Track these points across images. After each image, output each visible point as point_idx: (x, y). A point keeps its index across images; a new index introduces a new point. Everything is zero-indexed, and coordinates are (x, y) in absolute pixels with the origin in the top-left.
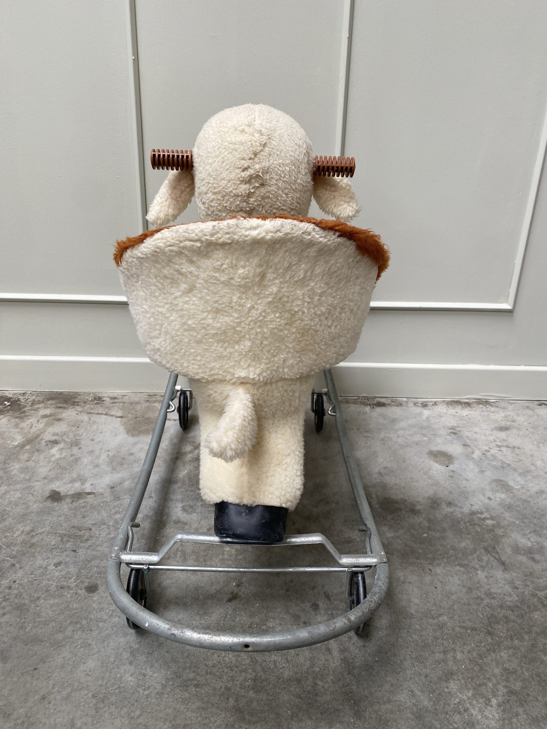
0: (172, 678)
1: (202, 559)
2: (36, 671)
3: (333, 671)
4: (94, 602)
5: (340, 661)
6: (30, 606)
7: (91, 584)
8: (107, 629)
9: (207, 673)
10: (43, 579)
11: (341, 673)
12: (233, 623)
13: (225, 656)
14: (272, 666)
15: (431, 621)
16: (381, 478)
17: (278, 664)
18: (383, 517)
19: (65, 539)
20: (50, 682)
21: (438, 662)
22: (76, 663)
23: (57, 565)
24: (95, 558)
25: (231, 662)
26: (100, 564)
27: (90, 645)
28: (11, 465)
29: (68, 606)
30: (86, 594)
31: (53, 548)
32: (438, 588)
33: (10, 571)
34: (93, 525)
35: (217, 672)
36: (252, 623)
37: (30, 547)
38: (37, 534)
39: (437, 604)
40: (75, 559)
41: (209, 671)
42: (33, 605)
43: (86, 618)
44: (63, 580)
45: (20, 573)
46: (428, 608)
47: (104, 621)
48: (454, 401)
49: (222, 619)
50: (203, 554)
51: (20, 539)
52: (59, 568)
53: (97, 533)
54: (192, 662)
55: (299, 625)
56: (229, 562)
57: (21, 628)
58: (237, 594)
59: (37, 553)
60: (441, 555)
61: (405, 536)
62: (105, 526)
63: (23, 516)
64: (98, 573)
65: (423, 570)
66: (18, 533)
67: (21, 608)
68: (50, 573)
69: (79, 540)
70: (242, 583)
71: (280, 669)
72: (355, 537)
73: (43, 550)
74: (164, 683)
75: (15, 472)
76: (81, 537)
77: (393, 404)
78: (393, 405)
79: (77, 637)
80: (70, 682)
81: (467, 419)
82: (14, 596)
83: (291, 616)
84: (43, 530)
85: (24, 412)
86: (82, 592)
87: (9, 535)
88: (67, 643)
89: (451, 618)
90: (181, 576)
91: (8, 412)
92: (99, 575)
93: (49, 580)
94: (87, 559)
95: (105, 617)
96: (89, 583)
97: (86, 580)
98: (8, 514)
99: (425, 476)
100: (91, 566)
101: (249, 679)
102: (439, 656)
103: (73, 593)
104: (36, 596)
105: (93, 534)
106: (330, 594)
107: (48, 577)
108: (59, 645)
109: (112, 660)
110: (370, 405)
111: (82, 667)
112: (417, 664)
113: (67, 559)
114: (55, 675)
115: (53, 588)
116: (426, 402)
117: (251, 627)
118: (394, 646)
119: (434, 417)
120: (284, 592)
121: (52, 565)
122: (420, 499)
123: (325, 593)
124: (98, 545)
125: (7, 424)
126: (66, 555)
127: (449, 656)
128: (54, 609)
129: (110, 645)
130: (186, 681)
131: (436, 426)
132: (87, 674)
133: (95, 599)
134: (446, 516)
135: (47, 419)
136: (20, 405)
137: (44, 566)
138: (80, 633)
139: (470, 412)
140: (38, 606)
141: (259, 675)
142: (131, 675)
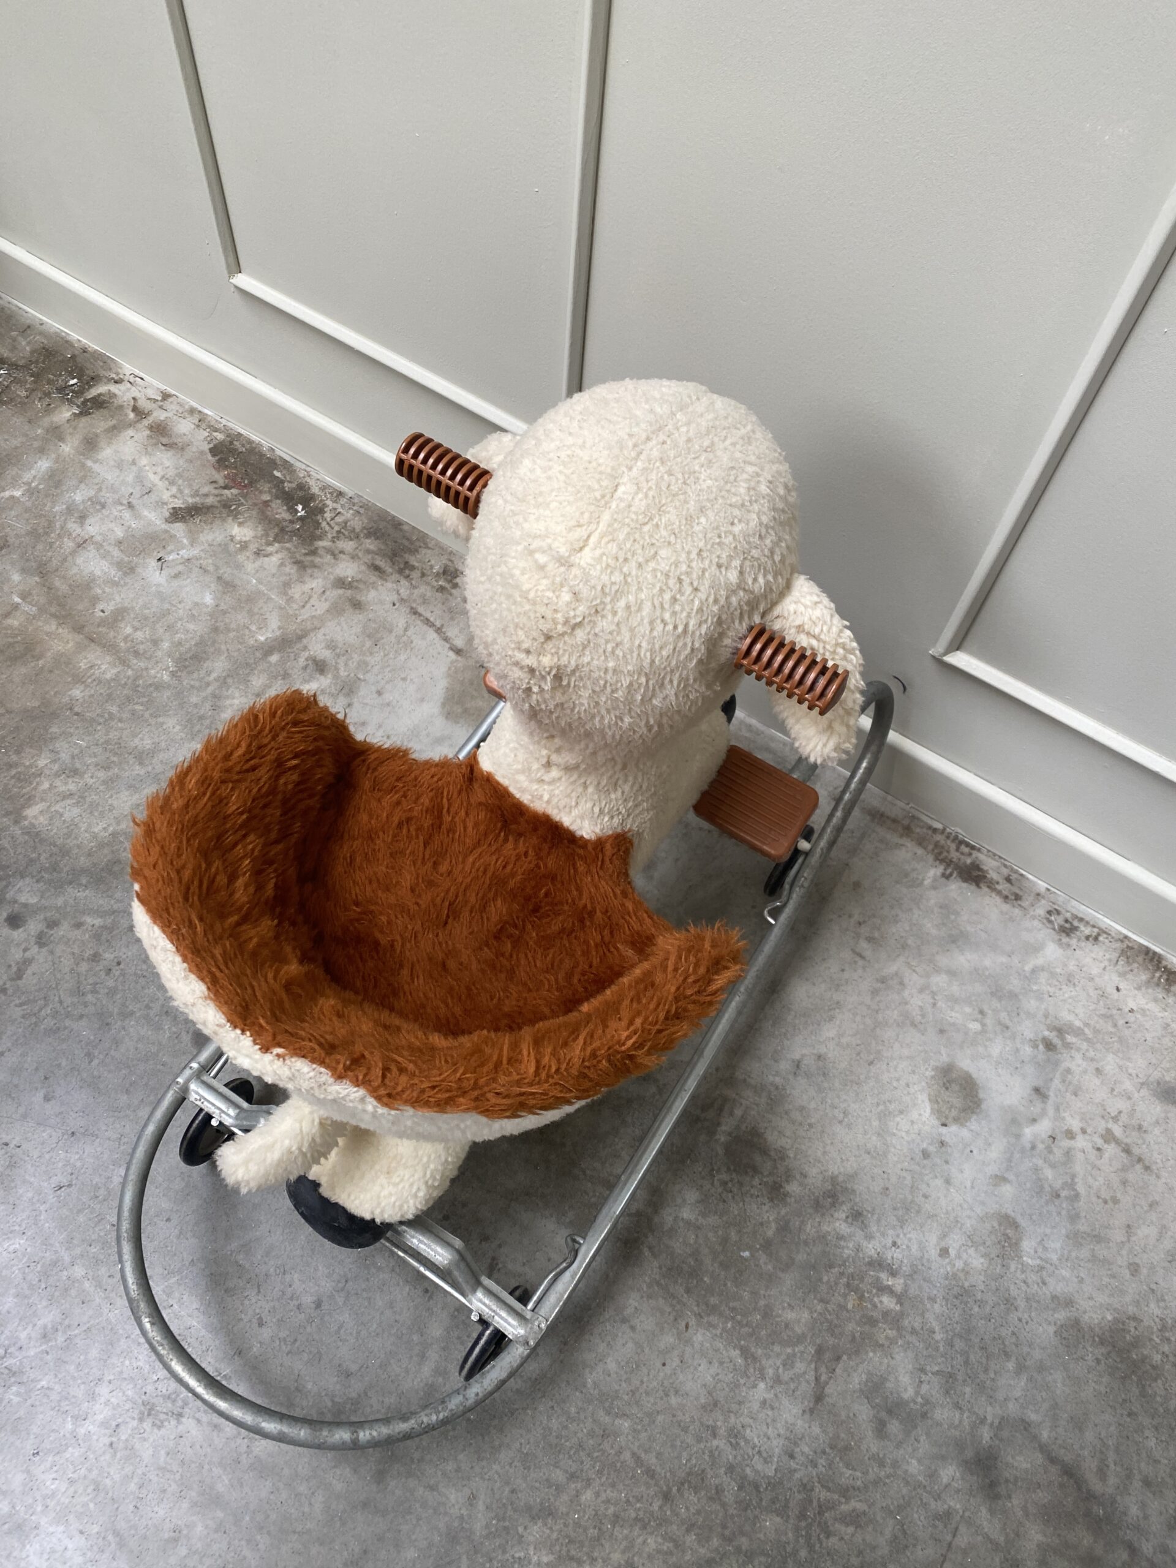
6: (115, 1023)
15: (601, 1413)
16: (790, 1076)
21: (549, 1483)
32: (667, 1367)
39: (637, 1395)
42: (119, 1023)
46: (616, 1391)
60: (733, 1309)
61: (710, 1235)
65: (676, 1319)
78: (999, 893)
81: (1121, 1022)
82: (106, 991)
85: (315, 552)
89: (635, 1430)
91: (290, 540)
99: (876, 1123)
102: (559, 1476)
104: (131, 1007)
106: (500, 1265)
110: (950, 863)
112: (518, 1464)
116: (1081, 920)
118: (512, 1414)
119: (1052, 973)
122: (813, 1172)
123: (493, 1259)
125: (275, 573)
127: (573, 1486)
131: (1031, 1004)
134: (822, 1238)
135: (342, 591)
136: (318, 526)
139: (1152, 1006)
140: (124, 1028)
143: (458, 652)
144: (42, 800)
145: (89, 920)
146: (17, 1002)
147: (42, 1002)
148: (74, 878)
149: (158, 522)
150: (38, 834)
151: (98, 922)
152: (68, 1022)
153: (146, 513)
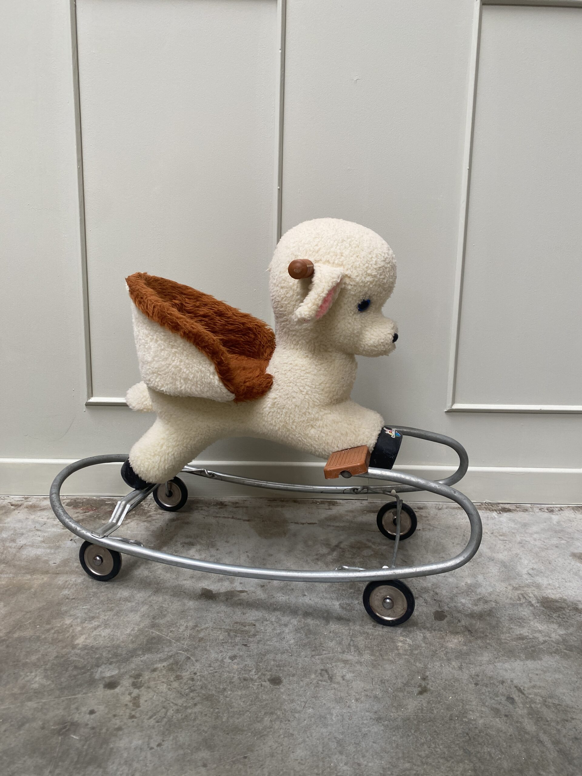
0: (389, 768)
1: (377, 654)
2: (246, 760)
3: (553, 762)
4: (282, 693)
5: (556, 753)
6: (219, 697)
7: (273, 677)
8: (305, 720)
9: (423, 763)
10: (223, 671)
11: (562, 764)
12: (433, 716)
13: (436, 747)
14: (488, 758)
16: (532, 578)
17: (493, 755)
18: (549, 615)
19: (232, 634)
20: (264, 770)
22: (284, 751)
23: (233, 658)
24: (268, 652)
25: (444, 753)
26: (275, 657)
27: (292, 735)
28: (153, 565)
29: (257, 697)
30: (271, 686)
31: (223, 643)
33: (187, 663)
34: (256, 620)
35: (433, 762)
36: (451, 716)
37: (199, 641)
38: (202, 629)
40: (249, 653)
41: (424, 760)
42: (221, 696)
43: (280, 709)
44: (243, 672)
45: (198, 666)
47: (299, 712)
48: (579, 507)
49: (419, 711)
50: (377, 649)
51: (187, 633)
52: (235, 661)
53: (262, 628)
54: (403, 753)
55: (501, 718)
56: (406, 657)
57: (217, 717)
58: (425, 687)
59: (208, 647)
62: (268, 622)
63: (182, 612)
64: (277, 666)
66: (182, 628)
67: (209, 699)
68: (228, 665)
69: (246, 635)
70: (427, 676)
71: (498, 760)
72: (527, 634)
73: (213, 644)
74: (382, 772)
75: (160, 571)
76: (247, 632)
77: (518, 509)
78: (520, 511)
79: (277, 727)
80: (285, 770)
82: (199, 687)
83: (490, 709)
84: (207, 625)
85: (150, 516)
86: (267, 684)
87: (174, 630)
88: (268, 732)
90: (362, 670)
91: (135, 517)
92: (279, 668)
93: (229, 672)
94: (260, 653)
95: (298, 708)
96: (271, 675)
97: (266, 672)
98: (166, 610)
99: (576, 577)
100: (267, 659)
101: (469, 770)
103: (258, 685)
104: (221, 687)
105: (259, 630)
106: (522, 688)
107: (227, 669)
108: (262, 734)
109: (320, 749)
110: (496, 511)
111: (292, 756)
113: (241, 653)
114: (267, 763)
115: (236, 679)
116: (551, 508)
117: (451, 719)
119: (563, 521)
120: (473, 685)
121: (227, 659)
123: (516, 687)
124: (267, 640)
125: (137, 528)
126: (239, 649)
128: (244, 700)
129: (314, 735)
130: (404, 771)
131: (570, 530)
132: (299, 763)
133: (282, 690)
135: (176, 522)
136: (144, 510)
137: (220, 659)
138: (278, 723)
140: (227, 697)
141: (477, 765)
142: (346, 764)
143: (247, 521)
144: (82, 634)
145: (159, 665)
146: (147, 717)
147: (164, 710)
148: (133, 653)
149: (58, 530)
150: (92, 647)
151: (165, 664)
152: (189, 711)
153: (49, 530)
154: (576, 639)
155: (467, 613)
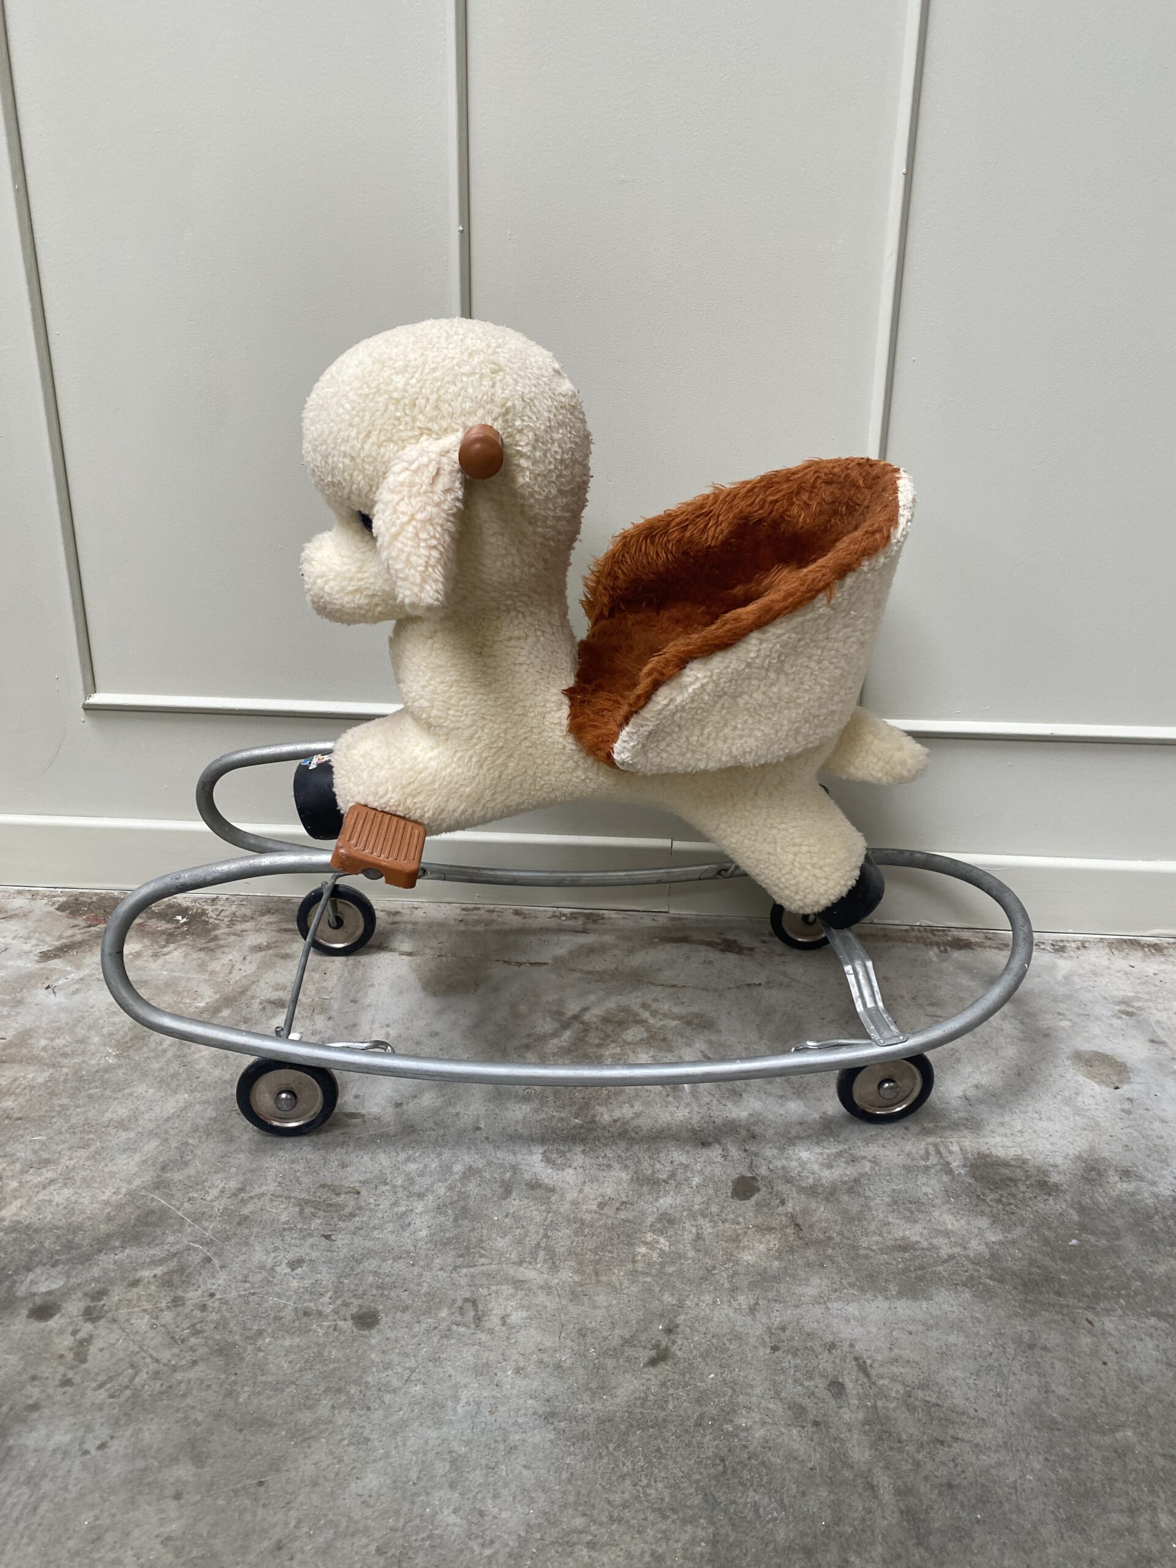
0: (540, 1524)
1: (589, 1269)
2: (262, 1489)
3: (884, 1536)
4: (372, 1348)
5: (897, 1515)
6: (245, 1349)
7: (365, 1310)
8: (401, 1409)
9: (612, 1519)
10: (267, 1293)
11: (901, 1543)
12: (663, 1414)
13: (648, 1485)
14: (750, 1516)
15: (1097, 1438)
16: (969, 1108)
17: (761, 1510)
18: (978, 1196)
19: (308, 1210)
20: (291, 1512)
21: (1118, 1533)
22: (341, 1476)
23: (294, 1264)
24: (369, 1254)
25: (662, 1500)
26: (380, 1267)
27: (367, 1440)
28: (193, 1049)
29: (320, 1354)
30: (355, 1330)
31: (284, 1229)
32: (1110, 1364)
33: (203, 1271)
34: (363, 1182)
35: (633, 1518)
36: (701, 1416)
37: (239, 1224)
38: (251, 1198)
39: (1109, 1400)
40: (329, 1254)
41: (616, 1514)
42: (250, 1348)
43: (357, 1382)
44: (307, 1297)
45: (222, 1278)
46: (1089, 1410)
47: (394, 1391)
48: (1125, 941)
49: (638, 1403)
50: (592, 1257)
51: (219, 1206)
52: (299, 1271)
53: (372, 1200)
54: (579, 1494)
55: (803, 1427)
56: (648, 1279)
57: (229, 1394)
58: (667, 1349)
59: (253, 1238)
60: (1112, 1288)
61: (1029, 1242)
62: (388, 1187)
63: (223, 1157)
64: (378, 1287)
65: (1074, 1322)
66: (214, 1192)
67: (225, 1352)
68: (282, 1280)
69: (335, 1215)
70: (677, 1326)
71: (768, 1522)
72: (918, 1238)
73: (265, 1231)
74: (523, 1533)
75: (203, 1063)
76: (340, 1207)
77: (988, 943)
78: (990, 947)
79: (340, 1422)
80: (330, 1516)
81: (1158, 983)
82: (212, 1326)
83: (786, 1406)
84: (264, 1189)
85: (216, 938)
86: (347, 1325)
87: (196, 1195)
88: (321, 1432)
89: (1142, 1434)
90: (548, 1304)
91: (184, 938)
92: (380, 1292)
93: (279, 1296)
94: (353, 1256)
95: (395, 1383)
96: (360, 1306)
97: (353, 1300)
98: (192, 1152)
99: (1067, 1109)
100: (363, 1271)
101: (702, 1540)
102: (1119, 1519)
103: (329, 1327)
104: (256, 1327)
105: (363, 1204)
106: (869, 1362)
107: (277, 1289)
108: (307, 1436)
109: (414, 1475)
110: (938, 944)
111: (353, 1485)
112: (1071, 1533)
113: (314, 1255)
114: (301, 1499)
115: (288, 1313)
116: (1062, 941)
117: (700, 1425)
118: (1016, 1489)
119: (1079, 975)
120: (768, 1351)
121: (284, 1265)
122: (1059, 1160)
123: (856, 1359)
124: (374, 1228)
125: (183, 964)
126: (312, 1246)
127: (1141, 1520)
128: (292, 1357)
129: (409, 1443)
130: (568, 1534)
131: (1087, 996)
132: (363, 1502)
133: (373, 1341)
134: (1119, 1201)
135: (263, 953)
136: (207, 923)
137: (269, 1266)
138: (346, 1412)
139: (1163, 967)
140: (260, 1350)
141: (723, 1531)
142: (455, 1511)
143: (410, 954)
144: (16, 1198)
145: (147, 1273)
146: (94, 1385)
147: (130, 1371)
148: (103, 1244)
149: (30, 966)
150: (27, 1227)
151: (159, 1271)
152: (179, 1376)
153: (14, 961)
154: (1020, 1255)
155: (804, 1185)
